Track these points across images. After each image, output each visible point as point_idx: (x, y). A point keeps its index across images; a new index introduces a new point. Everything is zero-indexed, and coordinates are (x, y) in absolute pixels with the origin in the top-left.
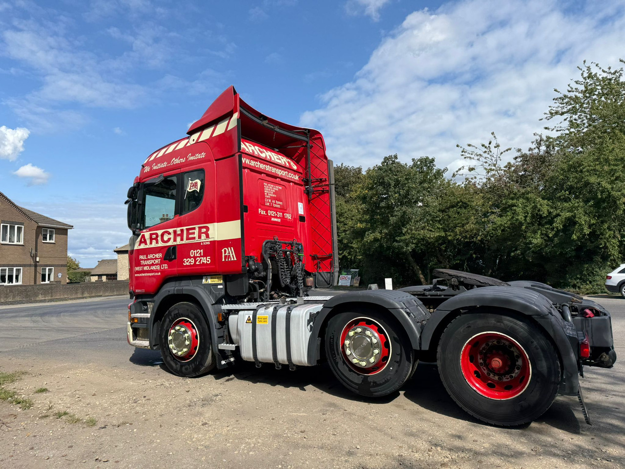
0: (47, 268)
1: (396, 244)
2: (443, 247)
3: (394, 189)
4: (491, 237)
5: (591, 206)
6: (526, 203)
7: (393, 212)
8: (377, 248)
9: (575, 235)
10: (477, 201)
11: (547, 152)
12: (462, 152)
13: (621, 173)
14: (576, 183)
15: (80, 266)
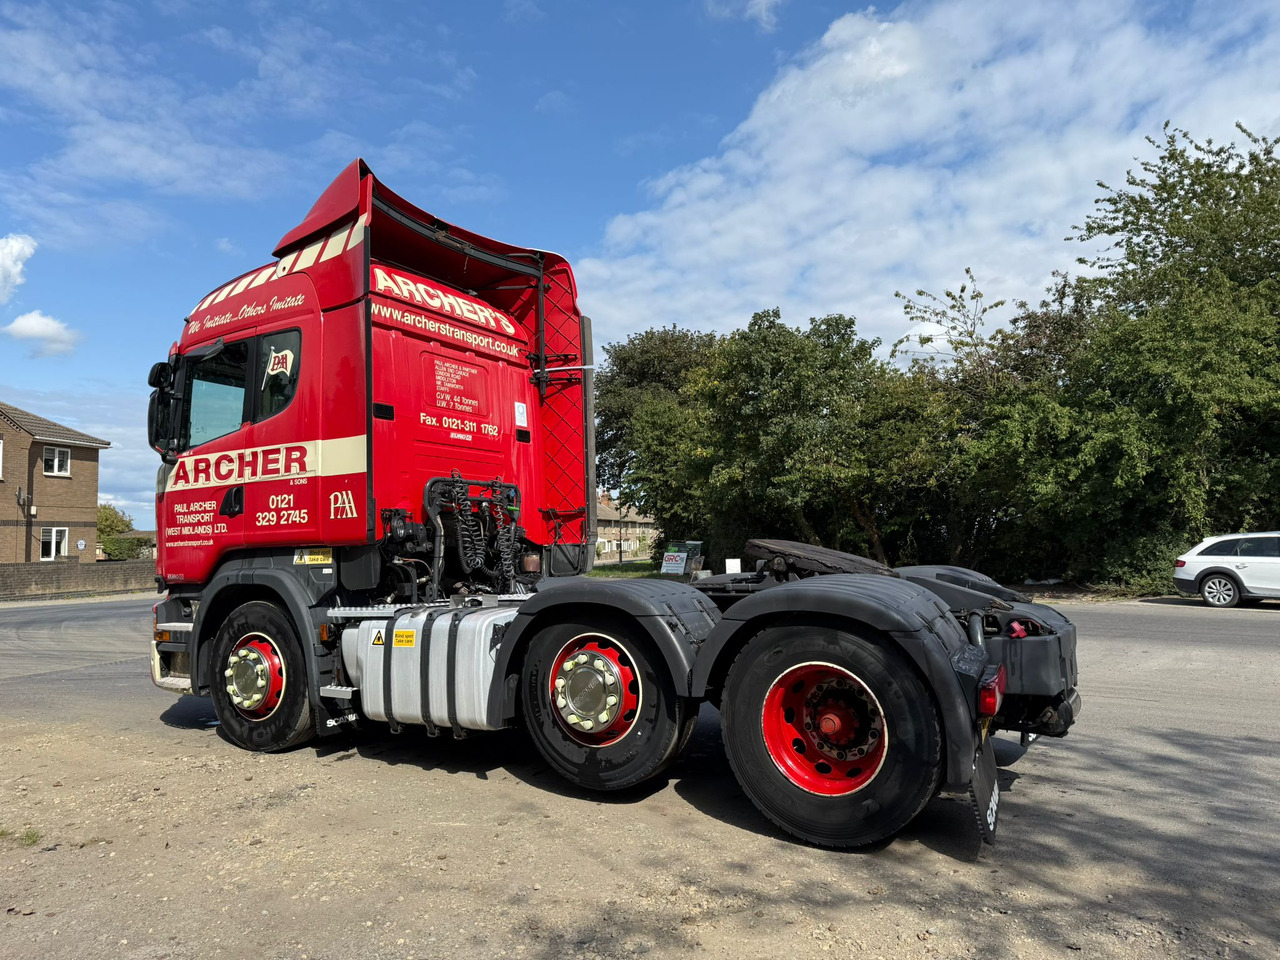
0: (54, 530)
1: (770, 491)
2: (866, 499)
3: (770, 380)
4: (962, 479)
5: (1154, 421)
6: (1028, 412)
7: (768, 426)
8: (734, 498)
9: (1122, 478)
10: (934, 408)
11: (1075, 310)
12: (905, 308)
13: (1213, 355)
14: (1125, 373)
15: (136, 526)
